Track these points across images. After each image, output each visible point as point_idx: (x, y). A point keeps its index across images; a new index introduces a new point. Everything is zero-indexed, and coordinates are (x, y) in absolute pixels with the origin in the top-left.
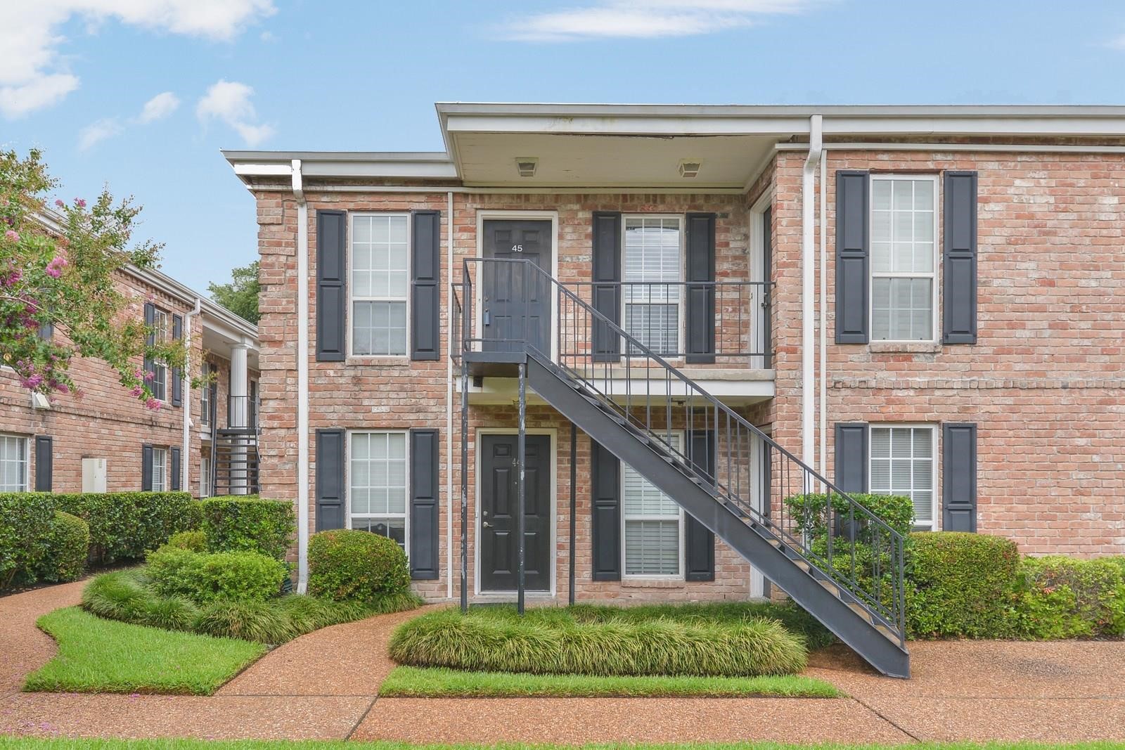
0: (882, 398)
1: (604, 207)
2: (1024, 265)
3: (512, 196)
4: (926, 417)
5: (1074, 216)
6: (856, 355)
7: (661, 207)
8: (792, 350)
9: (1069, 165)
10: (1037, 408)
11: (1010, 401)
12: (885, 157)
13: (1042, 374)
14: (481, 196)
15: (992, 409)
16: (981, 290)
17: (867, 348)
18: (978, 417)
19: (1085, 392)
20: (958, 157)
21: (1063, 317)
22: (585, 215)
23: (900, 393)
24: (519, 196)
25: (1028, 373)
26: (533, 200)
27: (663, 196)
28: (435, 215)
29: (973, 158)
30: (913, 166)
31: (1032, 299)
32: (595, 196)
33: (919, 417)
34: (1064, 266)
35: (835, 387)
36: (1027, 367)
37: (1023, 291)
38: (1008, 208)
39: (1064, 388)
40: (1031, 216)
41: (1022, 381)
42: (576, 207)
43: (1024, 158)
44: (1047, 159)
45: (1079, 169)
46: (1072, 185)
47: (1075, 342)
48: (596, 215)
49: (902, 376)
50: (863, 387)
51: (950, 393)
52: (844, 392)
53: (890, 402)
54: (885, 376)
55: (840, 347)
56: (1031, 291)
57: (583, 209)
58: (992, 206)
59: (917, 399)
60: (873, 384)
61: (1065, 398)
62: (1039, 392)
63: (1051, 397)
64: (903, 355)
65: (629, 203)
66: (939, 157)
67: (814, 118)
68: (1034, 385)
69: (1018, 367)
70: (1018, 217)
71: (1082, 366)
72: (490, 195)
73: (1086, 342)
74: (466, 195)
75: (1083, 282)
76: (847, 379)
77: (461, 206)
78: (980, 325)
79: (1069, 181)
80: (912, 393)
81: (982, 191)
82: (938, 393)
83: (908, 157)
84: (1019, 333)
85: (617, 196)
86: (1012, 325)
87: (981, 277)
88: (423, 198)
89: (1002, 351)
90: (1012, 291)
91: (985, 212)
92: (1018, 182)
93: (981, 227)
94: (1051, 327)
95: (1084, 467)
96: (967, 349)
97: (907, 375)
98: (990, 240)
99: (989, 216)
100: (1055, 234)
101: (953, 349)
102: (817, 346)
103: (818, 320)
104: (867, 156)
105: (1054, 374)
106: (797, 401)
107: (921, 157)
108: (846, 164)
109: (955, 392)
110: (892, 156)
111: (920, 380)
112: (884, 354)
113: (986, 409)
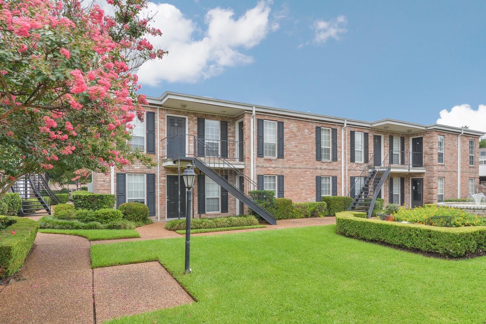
0: (266, 169)
1: (200, 116)
2: (292, 142)
3: (175, 111)
4: (275, 174)
5: (300, 133)
6: (261, 160)
8: (249, 158)
9: (300, 122)
10: (294, 172)
11: (290, 171)
12: (267, 116)
13: (295, 165)
14: (167, 110)
15: (287, 172)
16: (285, 147)
17: (263, 158)
18: (284, 174)
19: (302, 169)
20: (280, 118)
21: (299, 154)
22: (195, 118)
23: (270, 168)
24: (178, 111)
25: (293, 165)
26: (181, 112)
27: (215, 115)
28: (153, 114)
29: (283, 119)
30: (272, 119)
31: (294, 150)
32: (198, 113)
33: (273, 174)
34: (299, 143)
35: (257, 167)
36: (293, 164)
37: (292, 148)
38: (289, 130)
39: (299, 168)
40: (293, 132)
41: (292, 166)
42: (193, 116)
43: (292, 120)
44: (296, 121)
45: (301, 123)
46: (300, 127)
47: (301, 159)
48: (198, 119)
49: (270, 165)
50: (263, 167)
51: (279, 169)
52: (259, 168)
53: (268, 170)
54: (267, 165)
55: (258, 158)
56: (293, 148)
57: (195, 116)
58: (286, 129)
59: (273, 170)
60: (265, 166)
61: (299, 170)
62: (295, 169)
63: (296, 170)
64: (270, 160)
65: (206, 116)
66: (277, 118)
67: (253, 107)
68: (294, 167)
69: (291, 163)
70: (291, 132)
71: (302, 164)
72: (169, 110)
73: (303, 159)
74: (163, 109)
75: (302, 147)
76: (260, 165)
77: (161, 112)
78: (284, 154)
79: (300, 126)
80: (272, 168)
81: (285, 126)
82: (277, 169)
83: (271, 117)
84: (291, 156)
85: (203, 114)
86: (290, 155)
87: (284, 144)
88: (150, 108)
89: (288, 160)
90: (290, 148)
91: (286, 130)
92: (291, 125)
93: (285, 134)
94: (297, 155)
95: (302, 184)
96: (282, 159)
97: (271, 164)
98: (286, 137)
99: (286, 131)
100: (297, 136)
101: (280, 159)
102: (254, 157)
103: (254, 151)
104: (263, 116)
105: (297, 165)
106: (249, 170)
107: (274, 117)
108: (259, 117)
109: (280, 168)
110: (268, 117)
111: (273, 166)
112: (267, 160)
113: (286, 172)
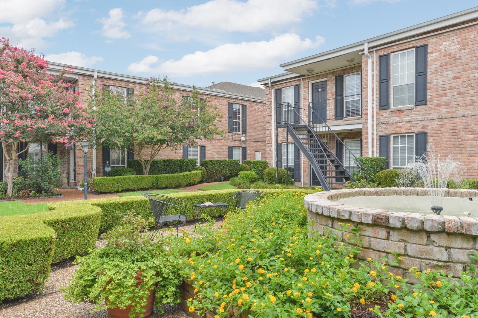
0: (394, 126)
1: (338, 74)
2: (446, 73)
3: (316, 76)
4: (409, 131)
5: (469, 50)
6: (386, 113)
7: (354, 71)
8: (367, 114)
9: (466, 31)
10: (452, 125)
11: (441, 123)
12: (395, 47)
13: (455, 112)
15: (434, 126)
16: (429, 85)
17: (389, 110)
18: (428, 130)
19: (473, 117)
20: (420, 40)
21: (463, 89)
22: (334, 78)
23: (400, 124)
24: (318, 76)
25: (448, 112)
26: (321, 76)
27: (355, 67)
28: (299, 85)
29: (426, 39)
30: (405, 48)
31: (450, 85)
32: (336, 71)
33: (407, 131)
34: (464, 70)
35: (379, 124)
36: (448, 110)
37: (446, 82)
38: (440, 54)
39: (464, 116)
40: (450, 54)
41: (445, 115)
42: (331, 76)
43: (447, 34)
44: (456, 32)
45: (471, 31)
46: (468, 38)
47: (468, 98)
48: (336, 77)
49: (401, 118)
50: (388, 123)
51: (418, 122)
52: (382, 125)
53: (397, 127)
54: (395, 119)
55: (381, 111)
56: (449, 82)
57: (333, 76)
58: (434, 54)
59: (406, 125)
60: (391, 122)
61: (464, 120)
62: (453, 119)
63: (459, 120)
64: (401, 111)
65: (345, 71)
66: (413, 42)
67: (365, 44)
68: (450, 116)
69: (444, 111)
70: (444, 56)
71: (471, 107)
73: (473, 98)
74: (306, 78)
75: (472, 75)
76: (383, 121)
77: (304, 82)
78: (429, 97)
79: (467, 37)
80: (404, 123)
81: (429, 50)
82: (413, 123)
83: (403, 45)
84: (444, 98)
85: (342, 70)
86: (441, 96)
87: (429, 80)
88: (296, 81)
89: (437, 105)
90: (441, 83)
91: (430, 58)
92: (444, 43)
93: (429, 62)
94: (458, 94)
95: (473, 146)
96: (424, 107)
97: (402, 118)
98: (433, 67)
99: (433, 58)
100: (460, 59)
101: (418, 107)
102: (373, 112)
103: (373, 103)
104: (389, 48)
105: (459, 112)
106: (367, 129)
107: (407, 44)
108: (382, 53)
109: (420, 122)
110: (397, 46)
111: (407, 119)
112: (394, 112)
113: (430, 127)
